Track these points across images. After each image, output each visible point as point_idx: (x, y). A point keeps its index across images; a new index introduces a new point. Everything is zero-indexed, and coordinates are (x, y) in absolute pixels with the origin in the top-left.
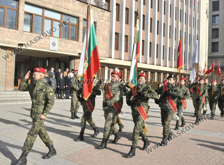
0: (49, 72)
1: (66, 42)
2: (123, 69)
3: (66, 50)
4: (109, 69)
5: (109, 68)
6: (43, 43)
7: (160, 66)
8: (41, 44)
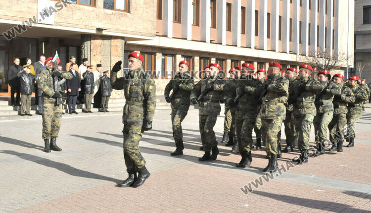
0: (36, 63)
1: (72, 8)
2: (190, 57)
3: (71, 22)
4: (163, 57)
5: (163, 55)
6: (25, 10)
7: (263, 50)
8: (20, 12)
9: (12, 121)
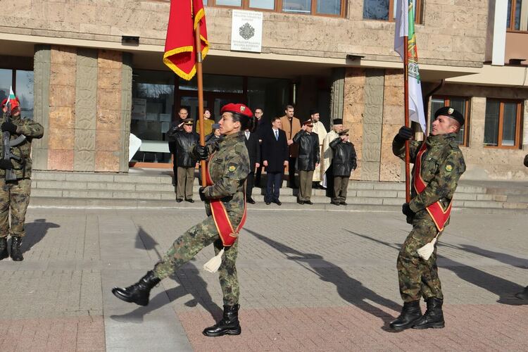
4: (490, 106)
9: (158, 208)
